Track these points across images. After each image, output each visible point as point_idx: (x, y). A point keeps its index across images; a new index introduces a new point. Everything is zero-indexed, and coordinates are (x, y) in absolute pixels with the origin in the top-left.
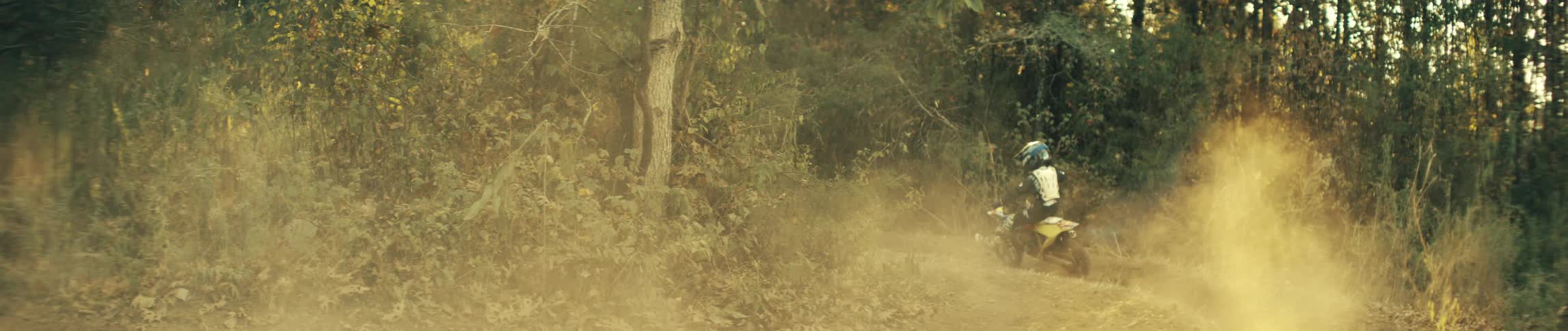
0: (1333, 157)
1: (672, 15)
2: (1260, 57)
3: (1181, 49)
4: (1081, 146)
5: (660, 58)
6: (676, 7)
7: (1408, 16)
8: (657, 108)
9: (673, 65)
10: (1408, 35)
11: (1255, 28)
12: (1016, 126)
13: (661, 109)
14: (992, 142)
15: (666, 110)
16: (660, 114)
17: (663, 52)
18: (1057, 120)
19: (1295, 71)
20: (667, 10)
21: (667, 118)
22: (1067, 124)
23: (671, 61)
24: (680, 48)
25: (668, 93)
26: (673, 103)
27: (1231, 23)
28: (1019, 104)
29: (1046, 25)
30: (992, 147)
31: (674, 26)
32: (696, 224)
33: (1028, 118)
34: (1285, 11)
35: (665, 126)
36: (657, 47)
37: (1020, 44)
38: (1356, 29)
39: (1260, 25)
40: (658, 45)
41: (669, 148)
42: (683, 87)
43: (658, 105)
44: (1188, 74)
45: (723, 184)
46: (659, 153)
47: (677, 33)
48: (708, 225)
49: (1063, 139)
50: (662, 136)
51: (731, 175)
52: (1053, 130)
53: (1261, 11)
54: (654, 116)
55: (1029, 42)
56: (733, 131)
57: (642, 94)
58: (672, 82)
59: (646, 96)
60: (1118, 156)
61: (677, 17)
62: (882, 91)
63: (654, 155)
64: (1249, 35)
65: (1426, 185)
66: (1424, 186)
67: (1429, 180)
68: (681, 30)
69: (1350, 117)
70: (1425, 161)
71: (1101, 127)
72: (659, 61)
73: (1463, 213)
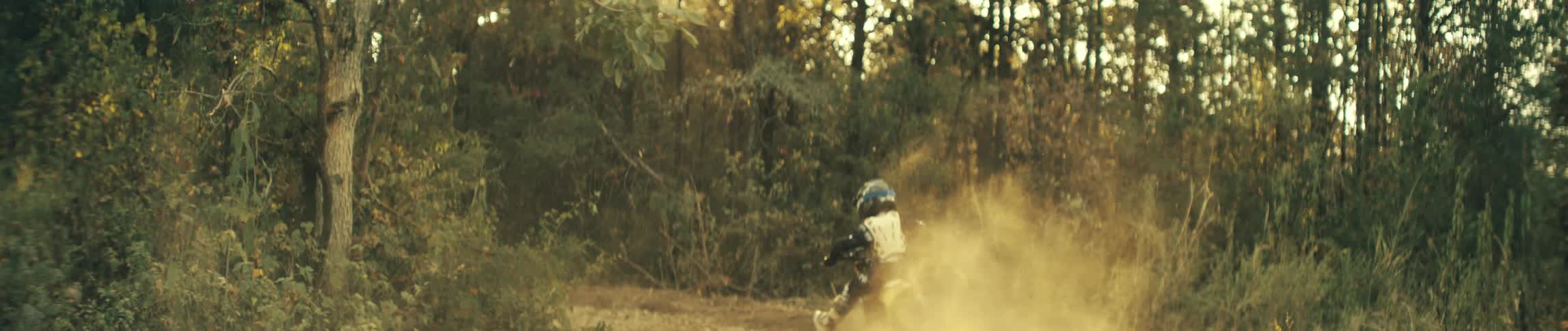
0: (1084, 198)
1: (351, 76)
2: (996, 97)
3: (906, 91)
4: (795, 194)
5: (340, 122)
6: (355, 67)
7: (1173, 49)
8: (337, 176)
9: (353, 129)
10: (1176, 69)
11: (991, 66)
12: (725, 173)
13: (342, 176)
14: (699, 191)
15: (347, 177)
16: (340, 182)
17: (342, 115)
18: (769, 167)
19: (1036, 111)
20: (347, 70)
21: (347, 187)
22: (779, 171)
23: (351, 124)
24: (359, 111)
25: (347, 158)
26: (354, 168)
27: (963, 61)
28: (727, 152)
29: (756, 70)
30: (699, 197)
31: (353, 87)
32: (370, 303)
33: (738, 166)
34: (1025, 49)
35: (345, 194)
36: (337, 110)
37: (727, 93)
38: (1109, 65)
39: (996, 63)
40: (337, 107)
41: (349, 218)
42: (365, 152)
43: (338, 171)
44: (914, 117)
45: (403, 254)
46: (340, 222)
47: (356, 95)
48: (383, 304)
49: (775, 186)
50: (343, 205)
51: (413, 244)
52: (764, 177)
53: (997, 47)
54: (334, 186)
55: (738, 90)
56: (415, 196)
57: (320, 161)
58: (351, 147)
59: (324, 164)
60: (835, 203)
61: (356, 77)
62: (585, 141)
63: (336, 225)
64: (983, 72)
65: (1201, 225)
66: (1198, 226)
67: (1205, 218)
68: (361, 92)
69: (1104, 154)
70: (1200, 199)
71: (818, 173)
72: (339, 125)
73: (1251, 251)
